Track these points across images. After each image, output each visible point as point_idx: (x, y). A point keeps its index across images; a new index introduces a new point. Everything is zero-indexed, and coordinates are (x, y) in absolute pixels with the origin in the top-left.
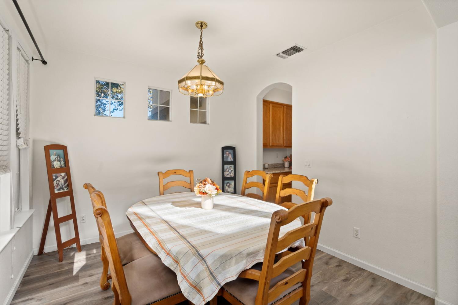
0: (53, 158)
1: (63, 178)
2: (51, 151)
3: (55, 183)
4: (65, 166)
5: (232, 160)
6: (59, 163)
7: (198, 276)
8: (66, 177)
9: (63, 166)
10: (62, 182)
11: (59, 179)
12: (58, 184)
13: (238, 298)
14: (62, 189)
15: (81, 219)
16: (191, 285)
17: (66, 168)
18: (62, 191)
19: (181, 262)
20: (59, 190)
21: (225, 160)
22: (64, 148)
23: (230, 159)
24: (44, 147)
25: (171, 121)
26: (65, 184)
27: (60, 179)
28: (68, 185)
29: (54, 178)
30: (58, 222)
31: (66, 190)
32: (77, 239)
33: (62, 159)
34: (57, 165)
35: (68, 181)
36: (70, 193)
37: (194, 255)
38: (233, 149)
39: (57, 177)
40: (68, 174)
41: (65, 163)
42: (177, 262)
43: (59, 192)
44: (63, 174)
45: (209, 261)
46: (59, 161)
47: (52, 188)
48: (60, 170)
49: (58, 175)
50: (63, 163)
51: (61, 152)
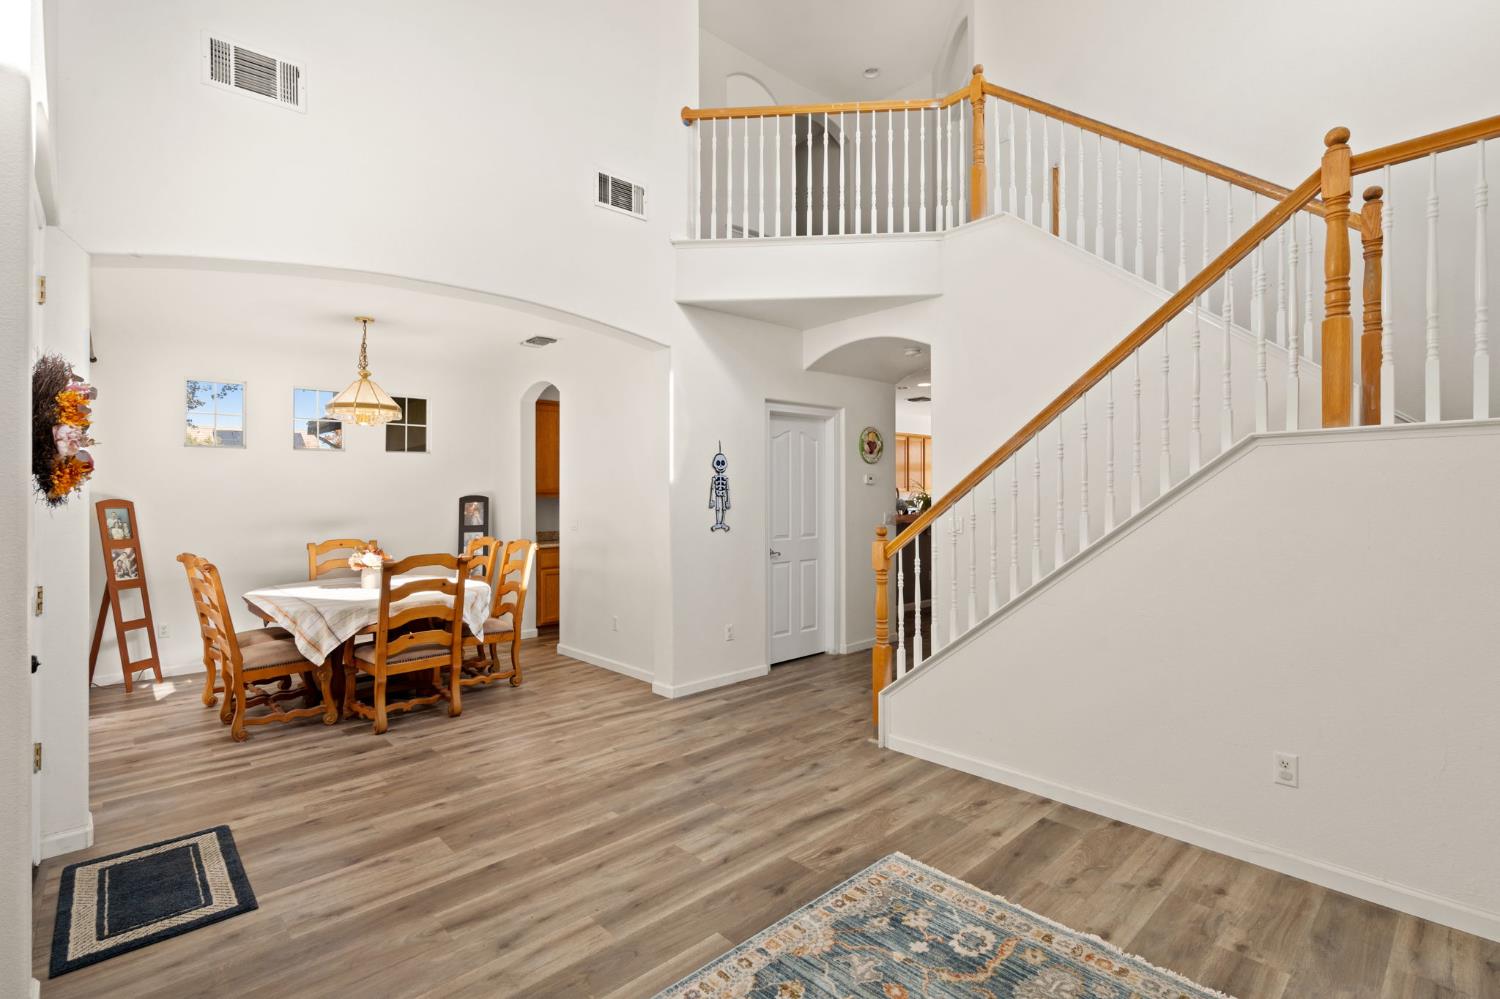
0: (110, 522)
1: (129, 557)
2: (108, 512)
3: (115, 563)
4: (132, 536)
5: (481, 523)
6: (120, 531)
7: (317, 633)
8: (133, 556)
9: (128, 536)
10: (127, 564)
11: (121, 558)
12: (120, 567)
13: (364, 659)
14: (128, 575)
15: (161, 630)
16: (309, 643)
17: (133, 540)
18: (127, 578)
19: (299, 622)
20: (122, 576)
21: (466, 524)
22: (128, 506)
23: (477, 519)
24: (97, 504)
25: (344, 450)
26: (131, 567)
27: (124, 559)
28: (136, 570)
29: (114, 555)
30: (122, 628)
31: (133, 577)
32: (154, 662)
33: (125, 525)
34: (117, 534)
35: (137, 562)
36: (141, 583)
37: (312, 612)
38: (484, 500)
39: (118, 555)
40: (137, 549)
41: (131, 531)
42: (295, 622)
43: (123, 579)
44: (128, 550)
45: (327, 617)
46: (121, 527)
47: (110, 572)
48: (122, 543)
49: (119, 551)
50: (127, 531)
51: (123, 512)
